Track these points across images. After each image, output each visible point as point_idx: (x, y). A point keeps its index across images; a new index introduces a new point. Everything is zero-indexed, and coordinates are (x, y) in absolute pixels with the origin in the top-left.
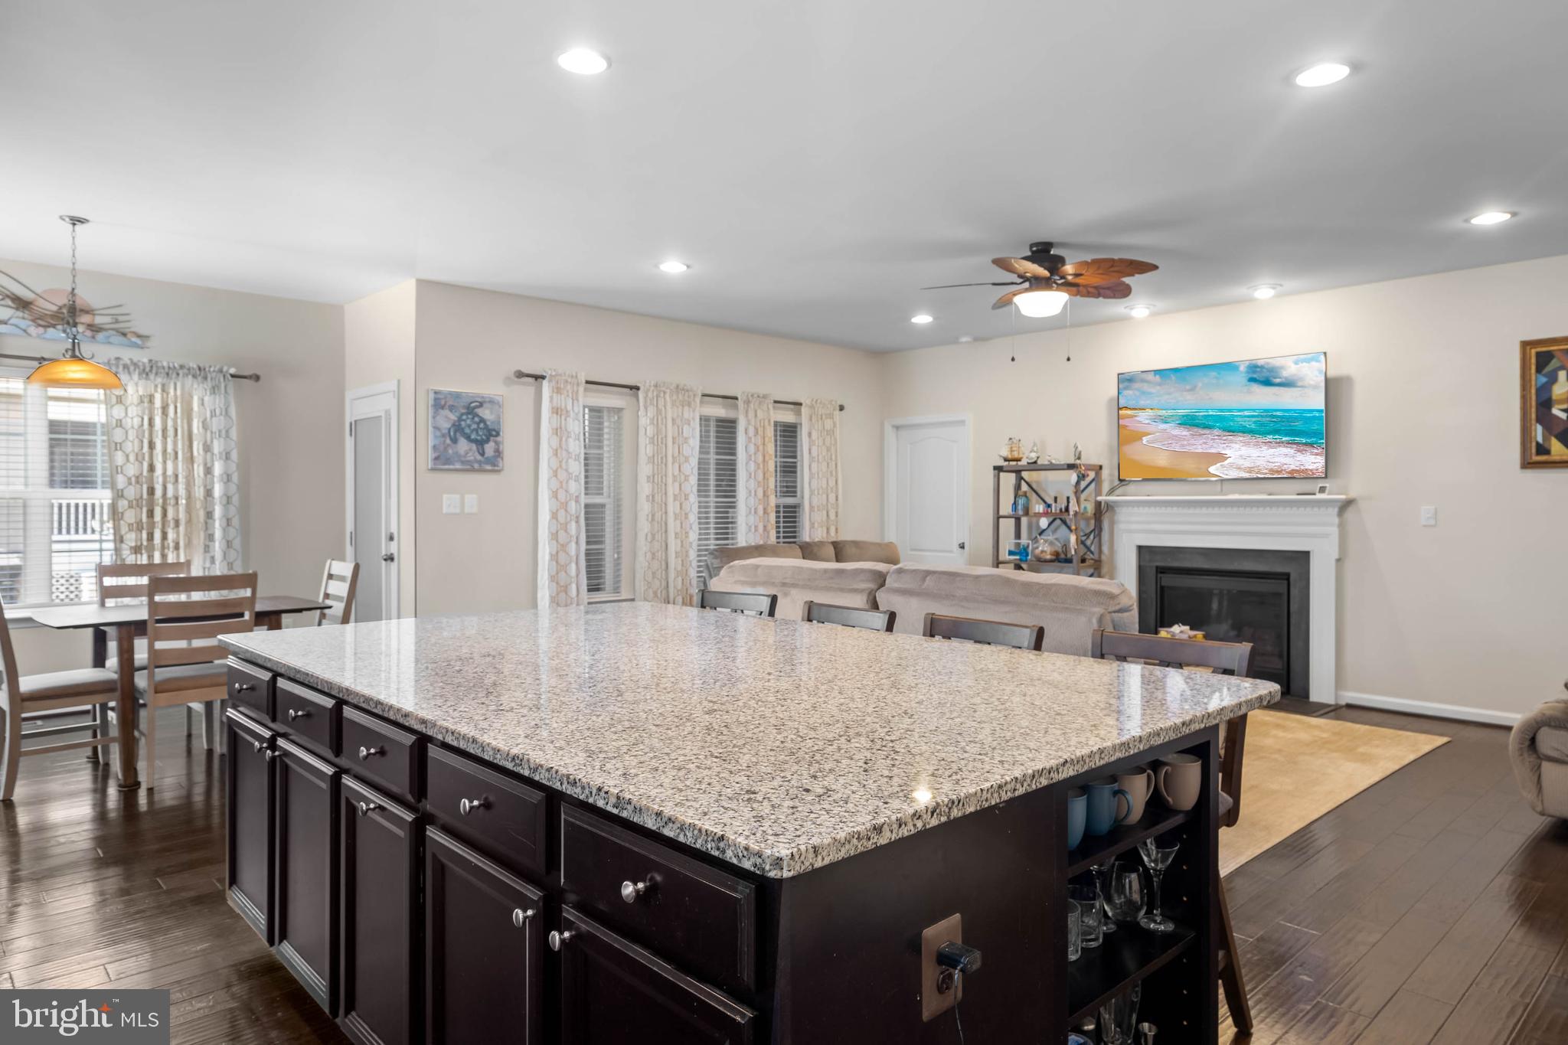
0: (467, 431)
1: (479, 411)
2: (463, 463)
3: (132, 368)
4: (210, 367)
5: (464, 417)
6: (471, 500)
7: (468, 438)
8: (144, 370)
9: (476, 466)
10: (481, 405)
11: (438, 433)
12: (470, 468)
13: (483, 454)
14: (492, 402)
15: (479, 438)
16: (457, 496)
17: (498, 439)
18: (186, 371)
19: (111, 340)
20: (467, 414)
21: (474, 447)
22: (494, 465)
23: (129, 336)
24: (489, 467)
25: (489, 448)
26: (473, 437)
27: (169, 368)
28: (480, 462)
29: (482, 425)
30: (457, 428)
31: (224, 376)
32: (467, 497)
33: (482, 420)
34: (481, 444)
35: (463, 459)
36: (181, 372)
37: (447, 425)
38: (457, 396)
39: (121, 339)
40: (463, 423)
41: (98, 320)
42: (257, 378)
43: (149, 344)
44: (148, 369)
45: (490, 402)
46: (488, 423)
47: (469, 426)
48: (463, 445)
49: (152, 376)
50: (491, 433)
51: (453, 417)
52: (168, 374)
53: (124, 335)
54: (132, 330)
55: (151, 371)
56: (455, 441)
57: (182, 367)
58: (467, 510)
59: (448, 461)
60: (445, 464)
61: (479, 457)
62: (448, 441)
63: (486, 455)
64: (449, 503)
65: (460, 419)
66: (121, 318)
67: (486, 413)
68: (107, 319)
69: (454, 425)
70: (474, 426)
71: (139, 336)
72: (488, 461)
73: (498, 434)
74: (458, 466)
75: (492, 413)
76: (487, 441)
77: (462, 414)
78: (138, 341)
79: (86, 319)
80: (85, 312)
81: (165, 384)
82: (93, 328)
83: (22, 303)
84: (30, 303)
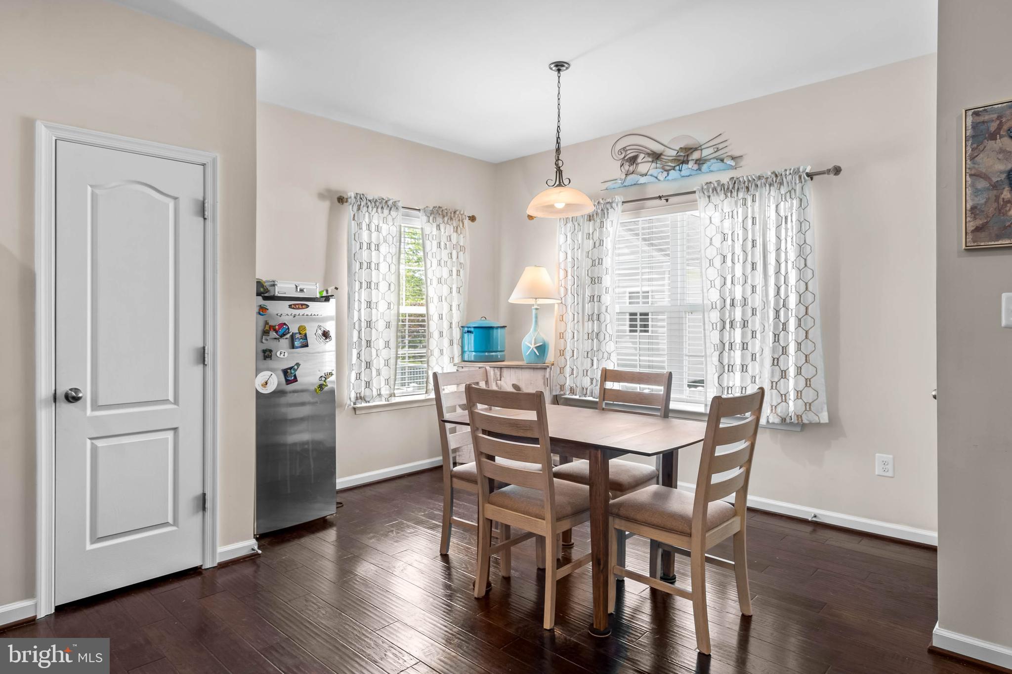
3: (719, 189)
4: (786, 170)
8: (728, 188)
18: (763, 181)
19: (712, 169)
23: (725, 161)
27: (749, 181)
31: (800, 177)
36: (759, 183)
39: (720, 165)
41: (705, 153)
42: (837, 170)
43: (742, 163)
44: (731, 187)
49: (735, 194)
52: (748, 188)
53: (722, 160)
54: (729, 154)
55: (733, 188)
57: (759, 178)
66: (720, 146)
68: (711, 150)
71: (734, 158)
78: (732, 163)
79: (696, 155)
80: (696, 149)
81: (745, 199)
82: (700, 162)
83: (656, 157)
84: (661, 154)
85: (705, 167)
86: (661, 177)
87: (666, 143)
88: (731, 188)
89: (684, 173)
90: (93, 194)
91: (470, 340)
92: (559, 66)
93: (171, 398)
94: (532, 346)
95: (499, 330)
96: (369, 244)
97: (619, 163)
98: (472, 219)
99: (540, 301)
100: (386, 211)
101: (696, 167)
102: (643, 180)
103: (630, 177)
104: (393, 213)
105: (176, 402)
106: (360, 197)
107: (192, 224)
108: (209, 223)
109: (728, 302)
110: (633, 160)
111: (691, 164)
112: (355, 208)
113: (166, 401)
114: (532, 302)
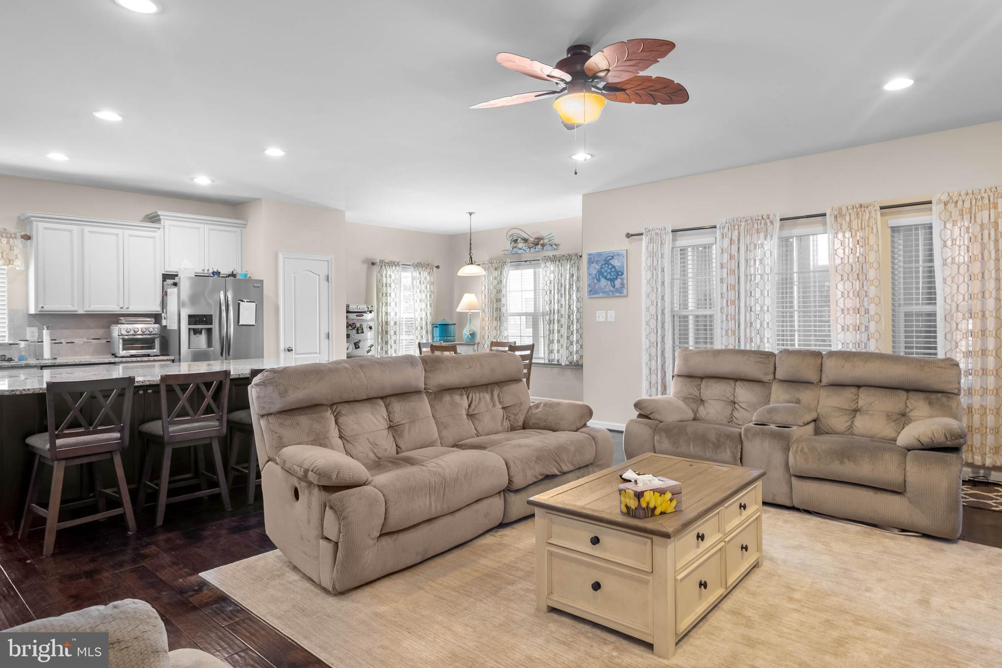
0: (605, 274)
1: (612, 262)
2: (604, 292)
3: (549, 259)
4: (572, 254)
5: (604, 266)
6: (612, 314)
7: (606, 278)
8: (552, 259)
9: (611, 294)
10: (613, 257)
11: (591, 277)
12: (608, 295)
13: (614, 287)
14: (619, 255)
15: (612, 277)
16: (604, 312)
17: (623, 276)
18: (565, 258)
19: (548, 249)
20: (606, 264)
21: (609, 283)
22: (621, 293)
23: (553, 246)
24: (618, 294)
25: (618, 283)
26: (608, 277)
27: (559, 257)
28: (612, 292)
29: (613, 270)
30: (600, 273)
32: (609, 312)
33: (614, 267)
34: (612, 280)
35: (603, 290)
36: (563, 258)
37: (595, 272)
38: (599, 254)
39: (550, 248)
40: (603, 270)
41: (545, 241)
43: (558, 248)
45: (617, 255)
46: (617, 268)
47: (606, 271)
48: (603, 282)
49: (554, 262)
50: (619, 273)
51: (598, 267)
52: (559, 260)
53: (551, 245)
54: (554, 243)
56: (599, 280)
57: (563, 256)
58: (609, 320)
59: (596, 293)
60: (594, 294)
61: (612, 289)
62: (596, 281)
63: (616, 287)
64: (600, 316)
65: (601, 268)
66: (551, 239)
67: (615, 262)
68: (547, 240)
69: (598, 271)
70: (609, 271)
71: (556, 245)
72: (617, 291)
73: (622, 274)
74: (601, 295)
75: (618, 262)
76: (616, 279)
77: (603, 265)
78: (555, 247)
79: (541, 242)
80: (542, 239)
81: (558, 265)
82: (543, 245)
83: (526, 240)
84: (527, 240)
85: (545, 248)
86: (528, 251)
87: (529, 234)
88: (554, 259)
89: (537, 250)
90: (295, 277)
91: (437, 331)
92: (471, 214)
93: (318, 352)
94: (468, 334)
95: (452, 326)
96: (386, 284)
97: (510, 242)
98: (438, 267)
99: (472, 311)
100: (394, 267)
101: (541, 247)
102: (520, 251)
103: (515, 249)
104: (397, 268)
105: (320, 353)
106: (382, 262)
107: (324, 284)
108: (330, 283)
109: (552, 312)
110: (516, 241)
111: (539, 246)
112: (380, 267)
113: (316, 353)
114: (468, 311)
